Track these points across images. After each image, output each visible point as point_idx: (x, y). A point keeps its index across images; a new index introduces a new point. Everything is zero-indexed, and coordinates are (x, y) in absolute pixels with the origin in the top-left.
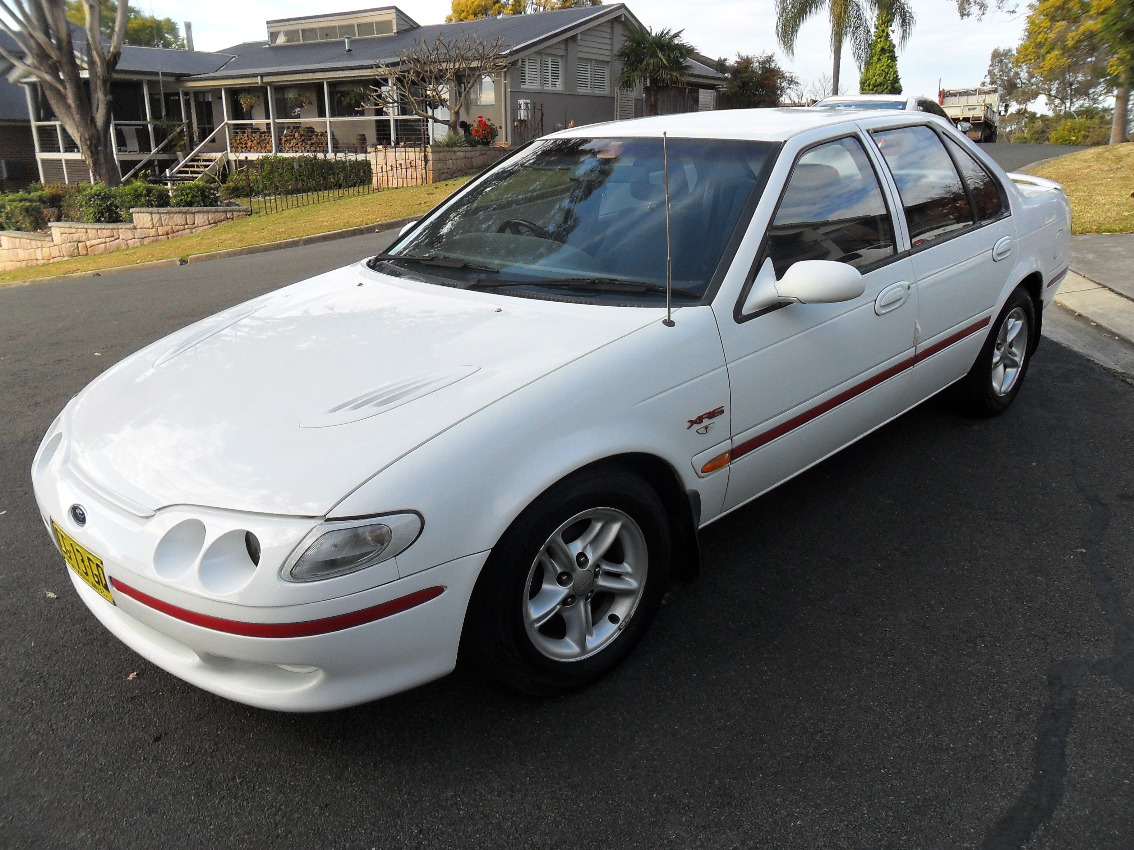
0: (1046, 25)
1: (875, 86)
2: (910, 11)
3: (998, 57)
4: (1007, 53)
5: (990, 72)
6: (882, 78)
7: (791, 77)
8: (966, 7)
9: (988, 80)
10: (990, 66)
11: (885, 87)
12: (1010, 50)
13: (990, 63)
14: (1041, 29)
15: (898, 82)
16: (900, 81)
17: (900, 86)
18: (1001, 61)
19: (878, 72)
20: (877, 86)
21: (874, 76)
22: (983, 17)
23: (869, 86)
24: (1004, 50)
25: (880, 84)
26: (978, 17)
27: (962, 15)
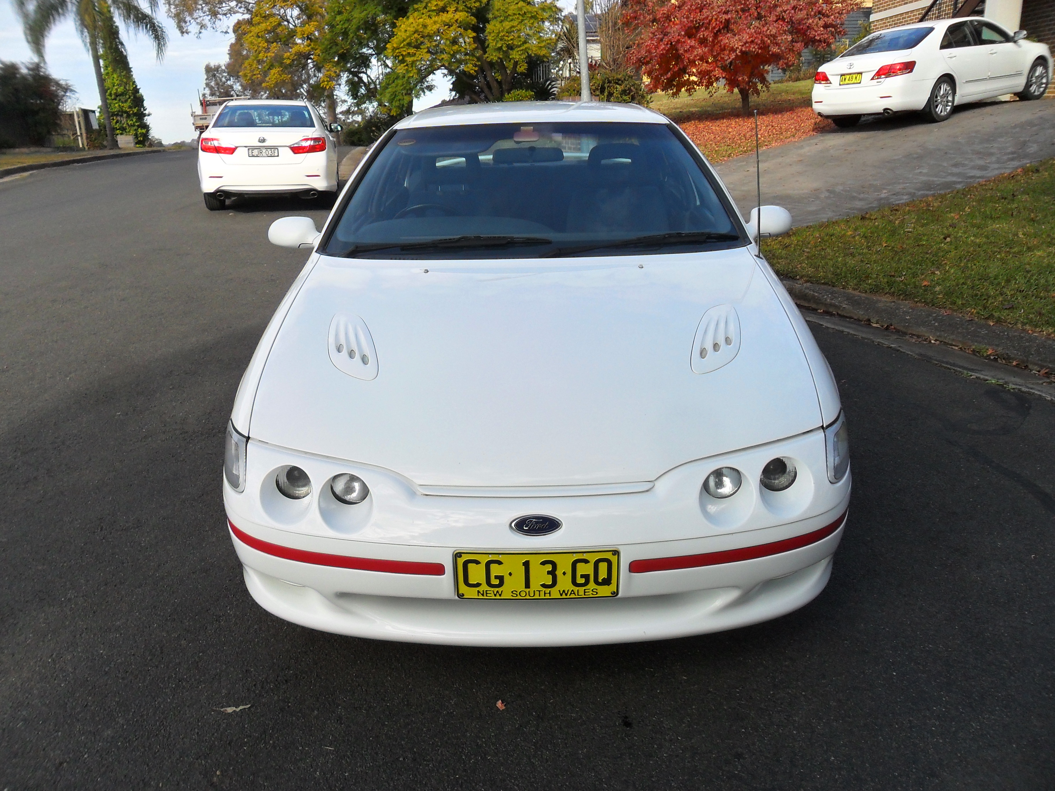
0: (264, 46)
1: (117, 96)
2: (161, 25)
3: (211, 71)
4: (217, 68)
5: (207, 85)
6: (122, 88)
7: (66, 85)
8: (183, 25)
9: (207, 91)
10: (206, 79)
11: (127, 96)
12: (219, 67)
13: (206, 77)
14: (260, 49)
15: (138, 92)
16: (140, 91)
17: (141, 95)
18: (214, 76)
19: (117, 82)
20: (120, 95)
21: (114, 86)
22: (201, 35)
23: (110, 95)
24: (215, 66)
25: (122, 94)
26: (196, 35)
27: (182, 33)
